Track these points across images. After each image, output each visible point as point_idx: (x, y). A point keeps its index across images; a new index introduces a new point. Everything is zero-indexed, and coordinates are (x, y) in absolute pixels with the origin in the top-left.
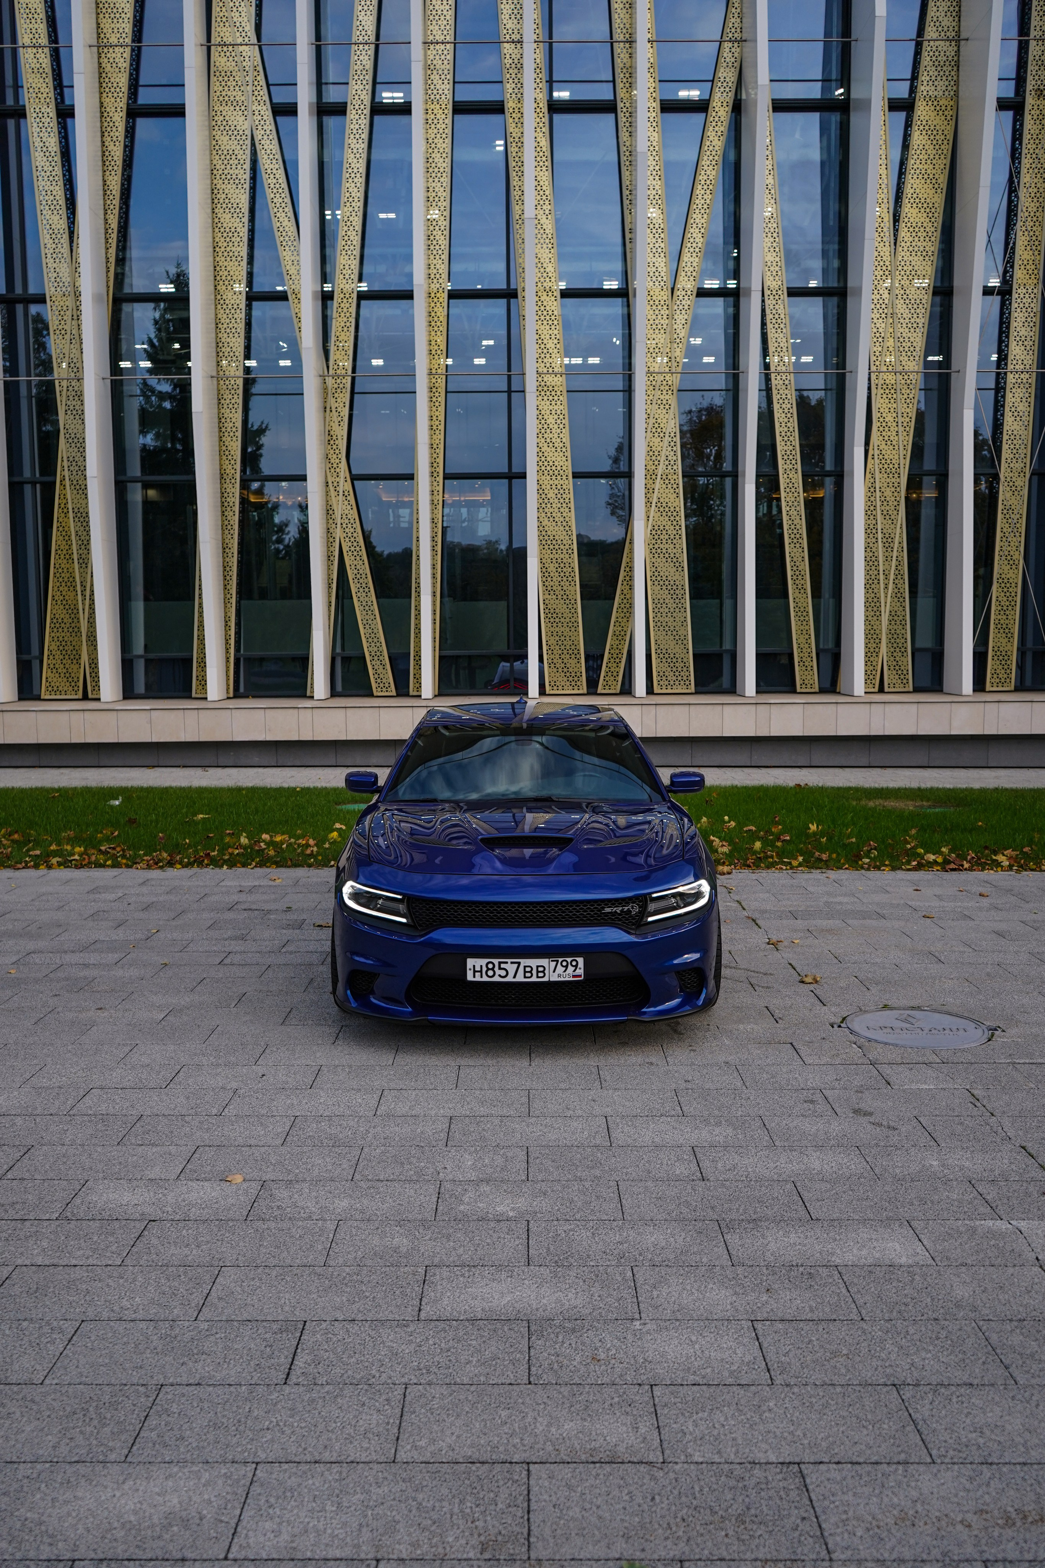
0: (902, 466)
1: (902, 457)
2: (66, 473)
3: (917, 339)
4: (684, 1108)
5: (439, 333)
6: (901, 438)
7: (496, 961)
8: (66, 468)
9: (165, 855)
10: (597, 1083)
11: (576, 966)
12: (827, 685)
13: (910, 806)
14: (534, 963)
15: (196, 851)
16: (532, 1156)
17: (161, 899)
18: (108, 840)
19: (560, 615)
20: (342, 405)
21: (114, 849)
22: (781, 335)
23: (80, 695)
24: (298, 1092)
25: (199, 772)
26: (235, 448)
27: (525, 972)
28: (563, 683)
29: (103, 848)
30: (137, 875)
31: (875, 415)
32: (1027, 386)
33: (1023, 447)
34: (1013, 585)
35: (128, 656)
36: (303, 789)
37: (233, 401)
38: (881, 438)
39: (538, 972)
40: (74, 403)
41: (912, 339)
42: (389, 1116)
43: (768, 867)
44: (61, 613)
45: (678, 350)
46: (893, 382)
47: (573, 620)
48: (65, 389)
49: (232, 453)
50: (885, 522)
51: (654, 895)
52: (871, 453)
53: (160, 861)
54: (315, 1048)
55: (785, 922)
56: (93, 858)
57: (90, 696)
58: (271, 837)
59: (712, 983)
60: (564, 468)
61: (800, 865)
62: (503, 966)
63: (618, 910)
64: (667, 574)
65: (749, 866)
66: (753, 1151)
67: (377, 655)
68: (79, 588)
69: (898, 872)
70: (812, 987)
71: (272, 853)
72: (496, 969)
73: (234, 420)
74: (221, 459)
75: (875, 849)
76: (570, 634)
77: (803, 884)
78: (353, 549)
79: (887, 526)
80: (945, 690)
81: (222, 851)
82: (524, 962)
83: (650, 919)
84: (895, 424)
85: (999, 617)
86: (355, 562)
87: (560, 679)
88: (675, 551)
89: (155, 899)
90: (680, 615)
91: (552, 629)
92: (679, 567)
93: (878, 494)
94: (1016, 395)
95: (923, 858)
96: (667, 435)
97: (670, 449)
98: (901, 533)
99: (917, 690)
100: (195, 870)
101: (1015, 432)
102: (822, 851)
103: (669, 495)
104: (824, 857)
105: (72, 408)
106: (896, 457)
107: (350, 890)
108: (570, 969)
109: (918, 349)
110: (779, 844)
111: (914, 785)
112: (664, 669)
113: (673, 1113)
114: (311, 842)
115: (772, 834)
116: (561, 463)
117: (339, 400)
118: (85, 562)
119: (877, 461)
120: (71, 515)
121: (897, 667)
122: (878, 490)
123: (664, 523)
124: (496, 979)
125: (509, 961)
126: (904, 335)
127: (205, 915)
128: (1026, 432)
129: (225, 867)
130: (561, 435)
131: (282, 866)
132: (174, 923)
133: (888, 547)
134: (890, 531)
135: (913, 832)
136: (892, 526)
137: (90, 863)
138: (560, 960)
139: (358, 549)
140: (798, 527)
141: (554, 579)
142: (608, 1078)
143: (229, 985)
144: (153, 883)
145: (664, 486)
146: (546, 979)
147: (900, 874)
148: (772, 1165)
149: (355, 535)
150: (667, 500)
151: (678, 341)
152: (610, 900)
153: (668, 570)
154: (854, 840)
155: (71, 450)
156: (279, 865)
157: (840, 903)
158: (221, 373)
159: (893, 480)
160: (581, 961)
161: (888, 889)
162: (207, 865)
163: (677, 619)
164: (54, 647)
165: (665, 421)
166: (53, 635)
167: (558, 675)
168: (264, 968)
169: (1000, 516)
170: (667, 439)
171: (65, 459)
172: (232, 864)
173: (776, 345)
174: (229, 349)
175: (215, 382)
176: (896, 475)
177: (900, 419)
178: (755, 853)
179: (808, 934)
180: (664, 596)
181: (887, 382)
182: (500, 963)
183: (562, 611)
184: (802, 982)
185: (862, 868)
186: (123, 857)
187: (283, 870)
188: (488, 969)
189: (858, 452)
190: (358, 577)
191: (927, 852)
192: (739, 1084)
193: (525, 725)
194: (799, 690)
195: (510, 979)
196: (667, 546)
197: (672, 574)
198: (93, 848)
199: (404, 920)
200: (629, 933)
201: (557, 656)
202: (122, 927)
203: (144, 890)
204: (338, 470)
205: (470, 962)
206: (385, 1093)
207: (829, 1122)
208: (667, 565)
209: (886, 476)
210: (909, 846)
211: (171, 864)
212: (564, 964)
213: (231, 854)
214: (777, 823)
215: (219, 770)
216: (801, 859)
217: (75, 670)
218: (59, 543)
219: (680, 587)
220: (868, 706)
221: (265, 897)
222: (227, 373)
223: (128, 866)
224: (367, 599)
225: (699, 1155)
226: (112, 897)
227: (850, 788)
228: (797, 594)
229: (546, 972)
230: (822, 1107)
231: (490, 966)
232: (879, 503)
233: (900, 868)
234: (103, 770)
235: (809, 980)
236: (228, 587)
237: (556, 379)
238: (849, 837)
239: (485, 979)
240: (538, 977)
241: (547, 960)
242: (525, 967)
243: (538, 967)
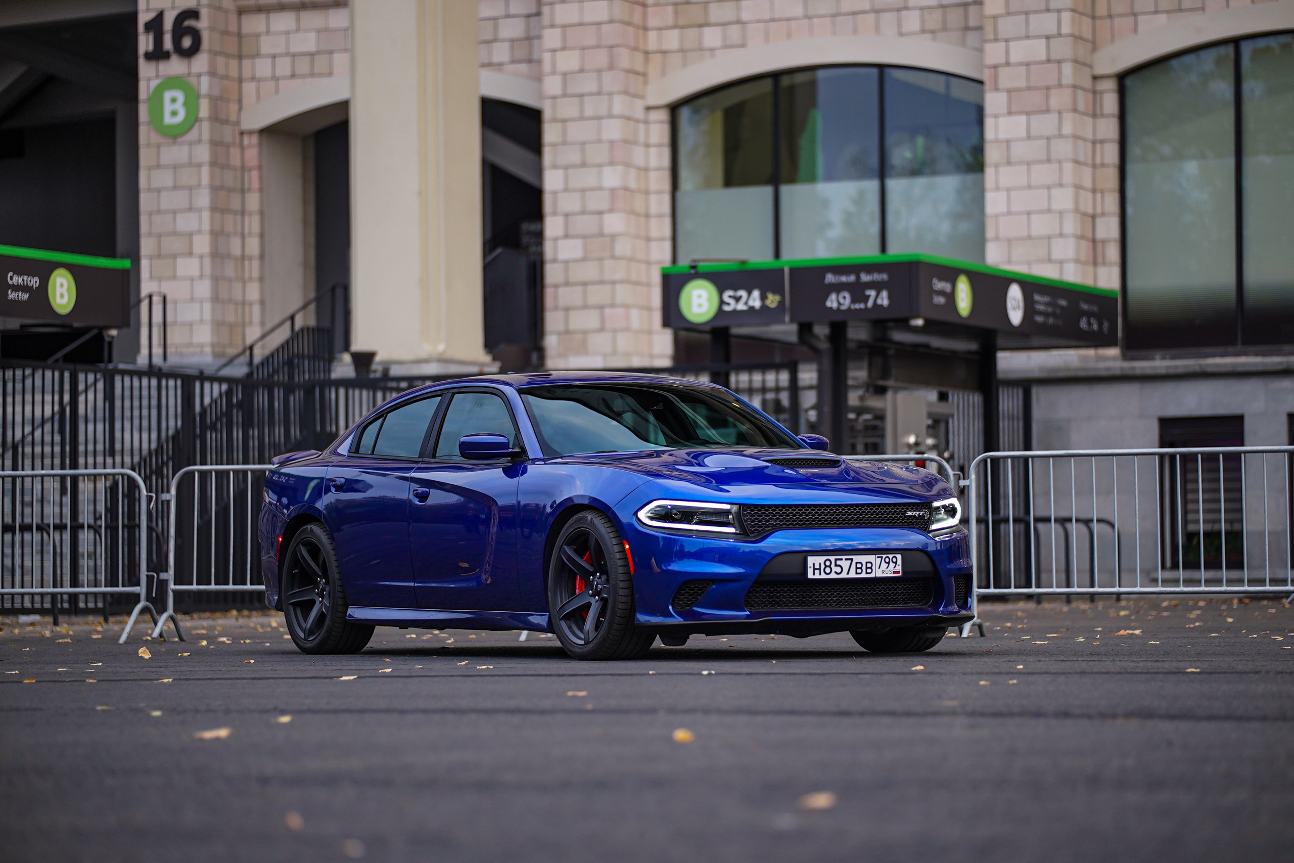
7: (833, 559)
11: (896, 563)
14: (863, 559)
27: (857, 568)
39: (867, 568)
62: (838, 563)
63: (917, 514)
72: (833, 566)
82: (855, 558)
83: (932, 527)
108: (892, 565)
124: (833, 576)
125: (844, 557)
138: (884, 556)
146: (873, 575)
152: (910, 505)
160: (899, 557)
182: (836, 560)
188: (826, 566)
195: (844, 575)
199: (731, 530)
205: (811, 560)
212: (887, 560)
229: (873, 568)
231: (828, 563)
239: (823, 576)
240: (867, 573)
241: (874, 556)
242: (857, 563)
243: (867, 563)
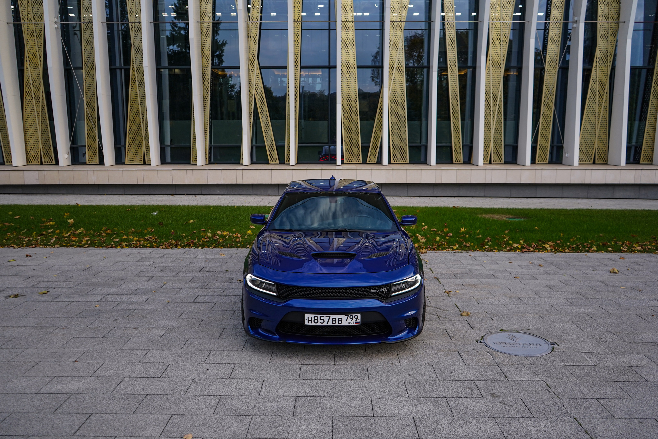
0: (502, 64)
1: (502, 60)
2: (135, 65)
3: (511, 7)
4: (409, 392)
5: (298, 3)
6: (502, 51)
7: (319, 316)
8: (135, 63)
9: (173, 241)
10: (367, 376)
11: (357, 318)
12: (467, 160)
13: (504, 218)
14: (337, 317)
15: (188, 240)
16: (335, 422)
17: (170, 265)
18: (149, 233)
19: (351, 129)
20: (255, 35)
21: (151, 238)
22: (450, 5)
23: (142, 163)
24: (223, 380)
25: (193, 197)
26: (208, 54)
27: (333, 321)
28: (352, 159)
29: (146, 238)
30: (160, 251)
31: (491, 41)
32: (559, 28)
33: (556, 56)
34: (549, 117)
35: (163, 146)
36: (238, 207)
37: (208, 33)
38: (493, 52)
39: (339, 321)
40: (138, 33)
41: (508, 7)
42: (266, 396)
43: (443, 250)
44: (133, 126)
45: (404, 11)
46: (499, 26)
47: (356, 131)
48: (134, 27)
49: (207, 56)
50: (494, 89)
51: (395, 283)
52: (488, 58)
53: (171, 244)
54: (233, 353)
55: (452, 280)
56: (142, 243)
57: (147, 163)
58: (221, 232)
59: (421, 322)
60: (353, 64)
61: (457, 249)
62: (322, 318)
63: (378, 291)
64: (398, 111)
65: (434, 249)
66: (443, 420)
67: (271, 146)
68: (141, 116)
69: (501, 252)
70: (466, 318)
71: (221, 241)
72: (319, 319)
73: (208, 41)
74: (202, 59)
75: (491, 241)
76: (355, 137)
77: (459, 259)
78: (260, 99)
79: (495, 91)
80: (518, 163)
81: (199, 240)
82: (332, 316)
83: (393, 294)
84: (499, 45)
85: (543, 131)
86: (261, 105)
87: (350, 157)
88: (401, 101)
89: (167, 265)
90: (403, 129)
91: (347, 135)
92: (403, 108)
93: (491, 76)
94: (554, 33)
95: (512, 246)
96: (399, 49)
97: (400, 55)
98: (501, 94)
99: (506, 163)
100: (187, 249)
101: (553, 49)
102: (467, 241)
103: (399, 76)
104: (468, 245)
105: (137, 35)
106: (500, 60)
107: (250, 278)
108: (354, 320)
109: (511, 11)
110: (447, 238)
111: (505, 207)
112: (396, 153)
113: (403, 395)
114: (239, 235)
115: (444, 232)
116: (352, 62)
117: (254, 33)
118: (143, 104)
119: (491, 62)
120: (137, 83)
121: (497, 153)
122: (491, 74)
123: (397, 89)
124: (319, 324)
125: (325, 316)
126: (505, 5)
127: (189, 274)
128: (557, 49)
129: (200, 248)
130: (352, 49)
131: (225, 248)
132: (174, 279)
133: (495, 100)
134: (496, 93)
135: (507, 232)
136: (497, 91)
137: (140, 245)
138: (349, 315)
139: (262, 99)
140: (456, 91)
141: (348, 113)
142: (372, 373)
143: (196, 315)
144: (167, 256)
145: (397, 72)
146: (342, 324)
147: (502, 254)
148: (453, 430)
149: (261, 93)
150: (398, 78)
151: (404, 7)
152: (373, 286)
153: (398, 110)
154: (481, 236)
155: (136, 54)
156: (224, 247)
157: (476, 270)
158: (202, 20)
159: (498, 70)
160: (359, 316)
161: (497, 262)
162: (192, 247)
163: (402, 131)
164: (130, 141)
165: (398, 43)
166: (130, 136)
167: (349, 155)
168: (213, 304)
169: (544, 87)
170: (399, 51)
171: (134, 58)
172: (203, 246)
173: (448, 9)
174: (205, 10)
175: (200, 24)
176: (499, 68)
177: (502, 43)
178: (437, 242)
179: (463, 288)
180: (396, 121)
181: (497, 26)
182: (320, 317)
183: (352, 127)
184: (462, 315)
185: (485, 250)
186: (155, 242)
187: (226, 249)
188: (315, 319)
189: (483, 57)
190: (263, 111)
191: (514, 243)
192: (435, 377)
193: (334, 193)
194: (454, 163)
195: (325, 324)
196: (398, 99)
197: (400, 111)
198: (142, 237)
199: (275, 294)
200: (382, 302)
201: (349, 147)
202: (151, 281)
203: (163, 260)
204: (254, 64)
205: (306, 316)
206: (265, 381)
207: (479, 402)
208: (398, 107)
209: (495, 68)
210: (505, 240)
211: (176, 246)
212: (351, 317)
213: (203, 241)
214: (446, 227)
215: (202, 196)
216: (457, 246)
217: (140, 152)
218: (132, 95)
219: (403, 117)
220: (485, 170)
221: (217, 264)
222: (205, 20)
223: (157, 247)
224: (266, 121)
225: (417, 423)
226: (148, 263)
227: (477, 208)
228: (455, 120)
229: (343, 321)
230: (475, 392)
231: (316, 318)
232: (491, 81)
233: (502, 251)
234: (152, 196)
235: (464, 314)
236: (206, 116)
237: (350, 24)
238: (478, 235)
239: (313, 324)
240: (339, 323)
241: (343, 315)
242: (332, 319)
243: (339, 318)
